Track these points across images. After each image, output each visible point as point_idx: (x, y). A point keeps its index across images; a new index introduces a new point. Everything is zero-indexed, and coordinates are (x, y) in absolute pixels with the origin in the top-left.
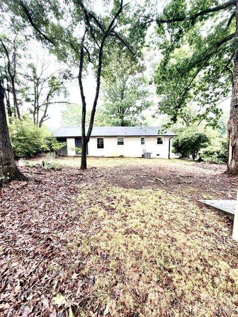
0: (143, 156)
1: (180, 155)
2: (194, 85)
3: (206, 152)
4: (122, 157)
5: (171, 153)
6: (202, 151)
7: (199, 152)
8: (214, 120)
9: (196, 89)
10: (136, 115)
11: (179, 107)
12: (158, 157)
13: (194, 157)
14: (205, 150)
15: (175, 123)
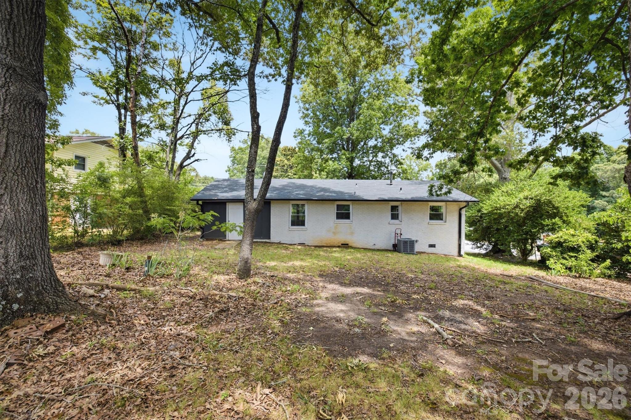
0: (396, 248)
1: (486, 247)
2: (517, 84)
3: (559, 244)
4: (345, 246)
5: (464, 241)
6: (544, 239)
7: (539, 243)
8: (578, 164)
9: (522, 91)
10: (380, 155)
11: (480, 134)
12: (432, 250)
13: (525, 253)
14: (553, 237)
15: (470, 170)
